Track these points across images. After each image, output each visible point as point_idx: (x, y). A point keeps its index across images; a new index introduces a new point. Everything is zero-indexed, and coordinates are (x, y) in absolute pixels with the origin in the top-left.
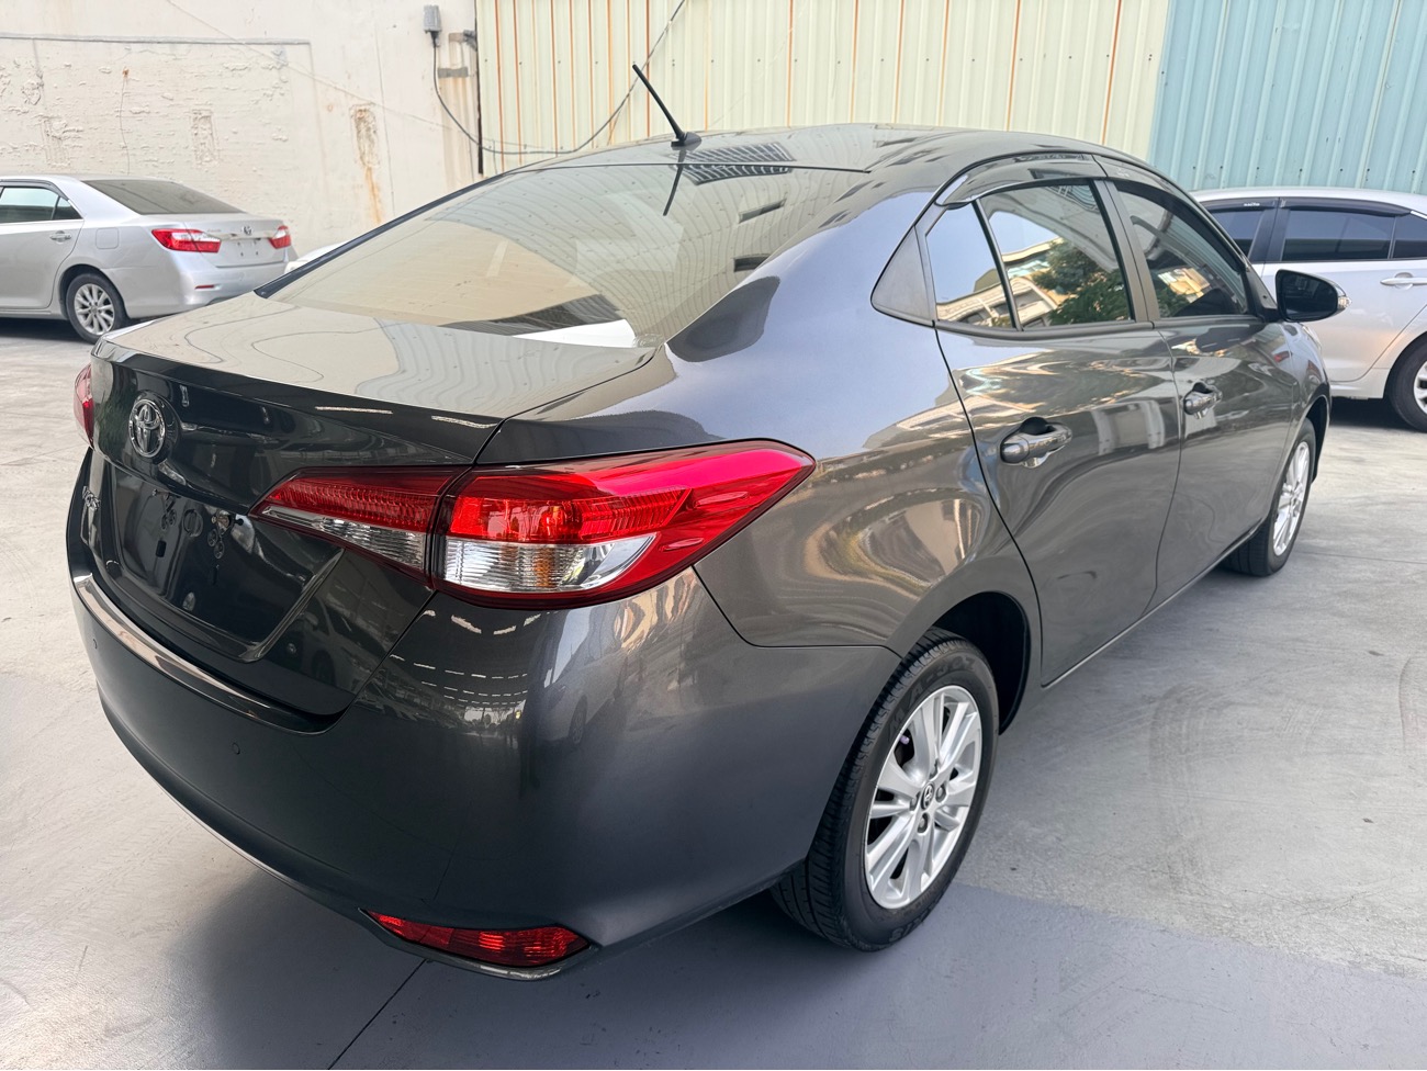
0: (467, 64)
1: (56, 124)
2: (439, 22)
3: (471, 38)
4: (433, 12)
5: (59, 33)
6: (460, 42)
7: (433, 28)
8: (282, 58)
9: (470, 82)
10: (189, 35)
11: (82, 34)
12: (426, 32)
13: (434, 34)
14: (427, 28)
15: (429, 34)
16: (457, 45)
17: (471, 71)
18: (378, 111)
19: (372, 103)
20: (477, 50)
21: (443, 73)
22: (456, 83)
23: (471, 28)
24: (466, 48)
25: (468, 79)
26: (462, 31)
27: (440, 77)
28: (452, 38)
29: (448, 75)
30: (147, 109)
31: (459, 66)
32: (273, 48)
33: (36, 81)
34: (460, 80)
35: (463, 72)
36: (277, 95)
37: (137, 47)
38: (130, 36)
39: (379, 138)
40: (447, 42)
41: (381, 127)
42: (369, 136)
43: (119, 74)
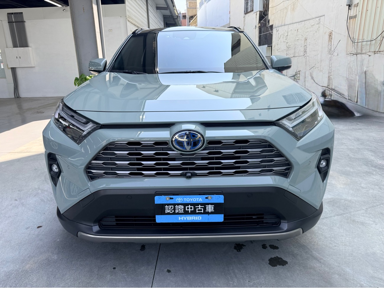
0: (357, 13)
1: (288, 44)
5: (291, 22)
10: (307, 18)
11: (294, 22)
12: (348, 5)
16: (356, 8)
18: (333, 32)
22: (353, 20)
24: (358, 8)
26: (357, 3)
27: (349, 19)
28: (355, 5)
30: (298, 39)
32: (319, 18)
33: (287, 34)
34: (355, 19)
36: (317, 31)
37: (300, 23)
38: (300, 21)
39: (333, 41)
40: (353, 7)
41: (333, 37)
42: (331, 40)
43: (297, 30)
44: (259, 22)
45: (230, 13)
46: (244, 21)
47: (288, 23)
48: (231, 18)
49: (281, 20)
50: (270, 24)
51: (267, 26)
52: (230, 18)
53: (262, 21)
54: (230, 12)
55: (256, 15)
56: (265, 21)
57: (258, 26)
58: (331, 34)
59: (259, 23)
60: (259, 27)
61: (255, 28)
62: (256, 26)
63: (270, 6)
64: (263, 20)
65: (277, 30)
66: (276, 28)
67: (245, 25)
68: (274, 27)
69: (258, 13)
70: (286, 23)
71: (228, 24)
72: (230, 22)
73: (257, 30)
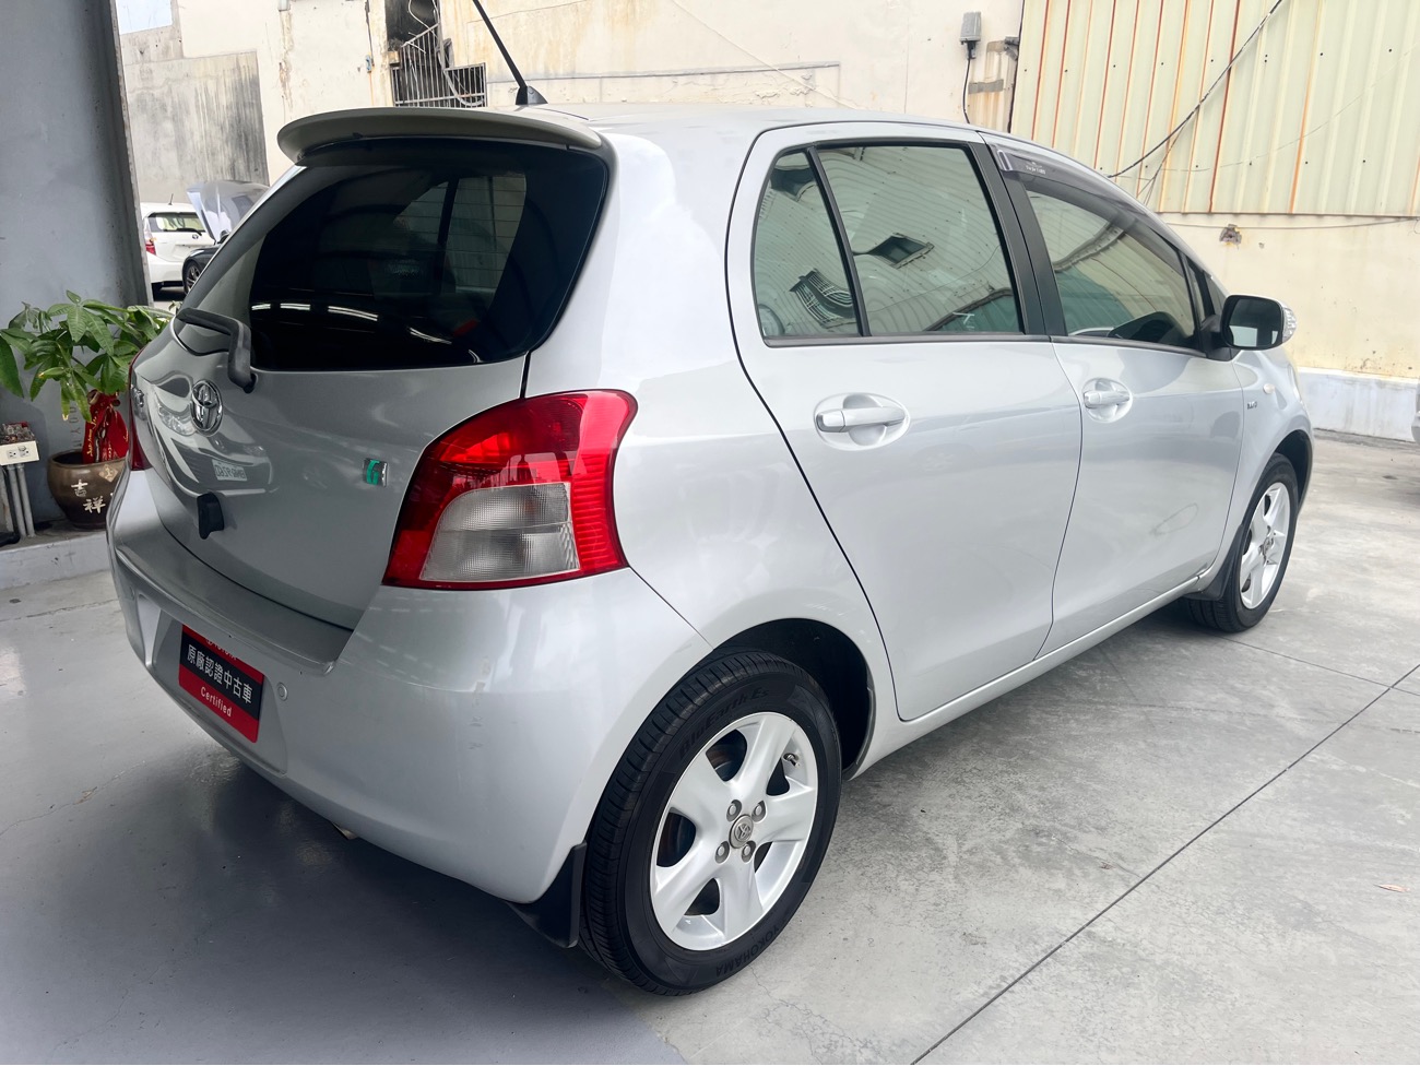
0: (1004, 76)
2: (979, 30)
3: (1012, 45)
4: (974, 20)
5: (618, 70)
6: (999, 52)
7: (970, 38)
8: (811, 82)
9: (1003, 96)
10: (729, 64)
12: (962, 43)
13: (971, 45)
14: (964, 38)
15: (965, 44)
16: (996, 57)
17: (1007, 85)
20: (1017, 60)
21: (973, 88)
22: (987, 97)
23: (1015, 35)
24: (1006, 58)
25: (1002, 93)
26: (1003, 39)
27: (969, 93)
28: (991, 47)
29: (980, 90)
31: (994, 79)
32: (804, 72)
34: (993, 94)
35: (996, 86)
37: (682, 80)
38: (677, 67)
40: (985, 52)
44: (393, 46)
46: (287, 29)
47: (599, 72)
53: (409, 43)
55: (367, 9)
56: (432, 40)
57: (381, 62)
59: (390, 49)
60: (392, 65)
61: (364, 70)
62: (370, 62)
64: (418, 36)
67: (292, 48)
68: (490, 76)
70: (584, 68)
71: (159, 31)
72: (176, 21)
73: (383, 82)
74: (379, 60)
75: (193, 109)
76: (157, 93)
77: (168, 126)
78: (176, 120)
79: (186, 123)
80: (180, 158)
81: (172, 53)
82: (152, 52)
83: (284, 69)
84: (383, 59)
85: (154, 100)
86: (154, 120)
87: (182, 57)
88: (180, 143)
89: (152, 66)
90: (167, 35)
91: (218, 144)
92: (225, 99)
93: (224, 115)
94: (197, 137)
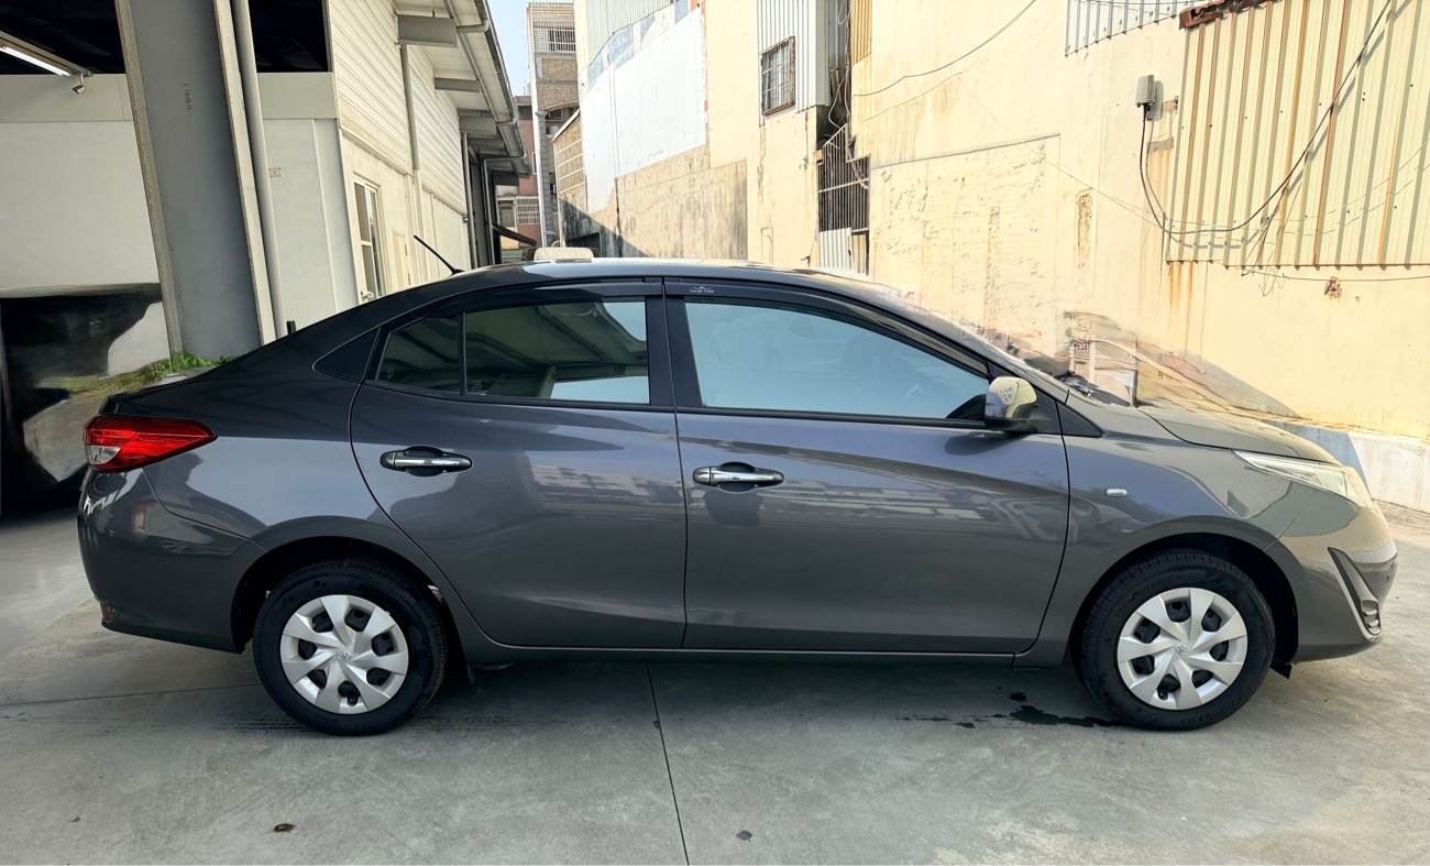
1: (929, 227)
2: (1156, 93)
5: (937, 152)
6: (1170, 111)
7: (1145, 101)
8: (1043, 150)
10: (998, 140)
11: (948, 153)
12: (1139, 106)
13: (1147, 107)
14: (1141, 101)
15: (1143, 106)
16: (1168, 116)
18: (1094, 195)
19: (1091, 188)
21: (1151, 148)
22: (1161, 156)
23: (1179, 94)
26: (1173, 98)
27: (1147, 152)
28: (1163, 107)
29: (1156, 150)
30: (968, 210)
32: (1039, 143)
33: (924, 192)
34: (1166, 152)
36: (1036, 187)
37: (971, 156)
38: (969, 147)
39: (1093, 223)
41: (1094, 209)
42: (1086, 221)
43: (960, 180)
44: (819, 147)
45: (706, 109)
46: (763, 140)
47: (928, 155)
48: (710, 126)
49: (899, 140)
50: (860, 154)
51: (847, 161)
52: (707, 124)
53: (828, 142)
54: (706, 103)
55: (807, 119)
56: (840, 140)
57: (813, 159)
58: (1087, 199)
59: (818, 149)
60: (818, 162)
61: (803, 167)
62: (806, 160)
63: (854, 90)
64: (832, 138)
65: (886, 176)
66: (881, 170)
67: (765, 155)
68: (872, 164)
69: (813, 113)
70: (919, 154)
71: (699, 149)
72: (708, 141)
73: (813, 175)
74: (810, 160)
75: (713, 207)
76: (696, 196)
77: (700, 221)
78: (705, 217)
79: (710, 218)
80: (706, 245)
81: (705, 164)
82: (696, 165)
83: (761, 173)
84: (814, 156)
85: (695, 202)
86: (694, 219)
87: (709, 168)
88: (706, 234)
89: (695, 176)
90: (703, 152)
91: (724, 232)
92: (730, 198)
93: (728, 210)
94: (714, 230)
